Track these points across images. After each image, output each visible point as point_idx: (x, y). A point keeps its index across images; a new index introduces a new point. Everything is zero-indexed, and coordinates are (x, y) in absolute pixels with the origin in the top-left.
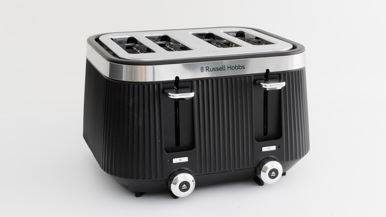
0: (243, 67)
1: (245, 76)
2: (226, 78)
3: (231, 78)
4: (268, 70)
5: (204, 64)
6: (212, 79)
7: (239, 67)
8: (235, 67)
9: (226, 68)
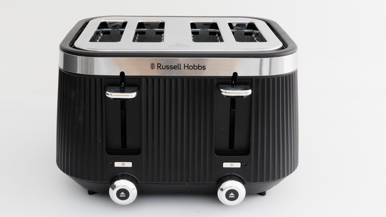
0: (204, 68)
1: (206, 79)
2: (182, 78)
3: (188, 79)
4: (235, 74)
5: (155, 60)
6: (165, 78)
7: (199, 67)
8: (194, 67)
9: (182, 67)
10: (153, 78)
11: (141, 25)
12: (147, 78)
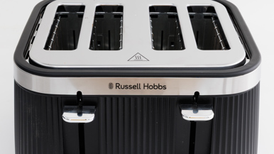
0: (164, 87)
5: (114, 80)
6: (123, 97)
7: (159, 87)
8: (154, 87)
9: (142, 86)
10: (111, 97)
11: (99, 8)
12: (105, 97)
